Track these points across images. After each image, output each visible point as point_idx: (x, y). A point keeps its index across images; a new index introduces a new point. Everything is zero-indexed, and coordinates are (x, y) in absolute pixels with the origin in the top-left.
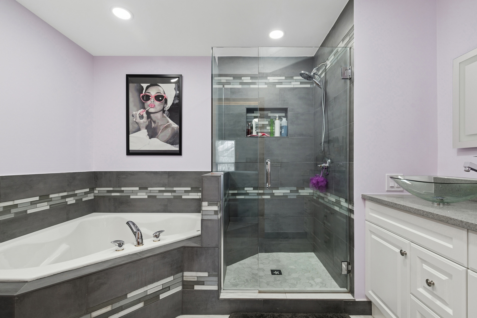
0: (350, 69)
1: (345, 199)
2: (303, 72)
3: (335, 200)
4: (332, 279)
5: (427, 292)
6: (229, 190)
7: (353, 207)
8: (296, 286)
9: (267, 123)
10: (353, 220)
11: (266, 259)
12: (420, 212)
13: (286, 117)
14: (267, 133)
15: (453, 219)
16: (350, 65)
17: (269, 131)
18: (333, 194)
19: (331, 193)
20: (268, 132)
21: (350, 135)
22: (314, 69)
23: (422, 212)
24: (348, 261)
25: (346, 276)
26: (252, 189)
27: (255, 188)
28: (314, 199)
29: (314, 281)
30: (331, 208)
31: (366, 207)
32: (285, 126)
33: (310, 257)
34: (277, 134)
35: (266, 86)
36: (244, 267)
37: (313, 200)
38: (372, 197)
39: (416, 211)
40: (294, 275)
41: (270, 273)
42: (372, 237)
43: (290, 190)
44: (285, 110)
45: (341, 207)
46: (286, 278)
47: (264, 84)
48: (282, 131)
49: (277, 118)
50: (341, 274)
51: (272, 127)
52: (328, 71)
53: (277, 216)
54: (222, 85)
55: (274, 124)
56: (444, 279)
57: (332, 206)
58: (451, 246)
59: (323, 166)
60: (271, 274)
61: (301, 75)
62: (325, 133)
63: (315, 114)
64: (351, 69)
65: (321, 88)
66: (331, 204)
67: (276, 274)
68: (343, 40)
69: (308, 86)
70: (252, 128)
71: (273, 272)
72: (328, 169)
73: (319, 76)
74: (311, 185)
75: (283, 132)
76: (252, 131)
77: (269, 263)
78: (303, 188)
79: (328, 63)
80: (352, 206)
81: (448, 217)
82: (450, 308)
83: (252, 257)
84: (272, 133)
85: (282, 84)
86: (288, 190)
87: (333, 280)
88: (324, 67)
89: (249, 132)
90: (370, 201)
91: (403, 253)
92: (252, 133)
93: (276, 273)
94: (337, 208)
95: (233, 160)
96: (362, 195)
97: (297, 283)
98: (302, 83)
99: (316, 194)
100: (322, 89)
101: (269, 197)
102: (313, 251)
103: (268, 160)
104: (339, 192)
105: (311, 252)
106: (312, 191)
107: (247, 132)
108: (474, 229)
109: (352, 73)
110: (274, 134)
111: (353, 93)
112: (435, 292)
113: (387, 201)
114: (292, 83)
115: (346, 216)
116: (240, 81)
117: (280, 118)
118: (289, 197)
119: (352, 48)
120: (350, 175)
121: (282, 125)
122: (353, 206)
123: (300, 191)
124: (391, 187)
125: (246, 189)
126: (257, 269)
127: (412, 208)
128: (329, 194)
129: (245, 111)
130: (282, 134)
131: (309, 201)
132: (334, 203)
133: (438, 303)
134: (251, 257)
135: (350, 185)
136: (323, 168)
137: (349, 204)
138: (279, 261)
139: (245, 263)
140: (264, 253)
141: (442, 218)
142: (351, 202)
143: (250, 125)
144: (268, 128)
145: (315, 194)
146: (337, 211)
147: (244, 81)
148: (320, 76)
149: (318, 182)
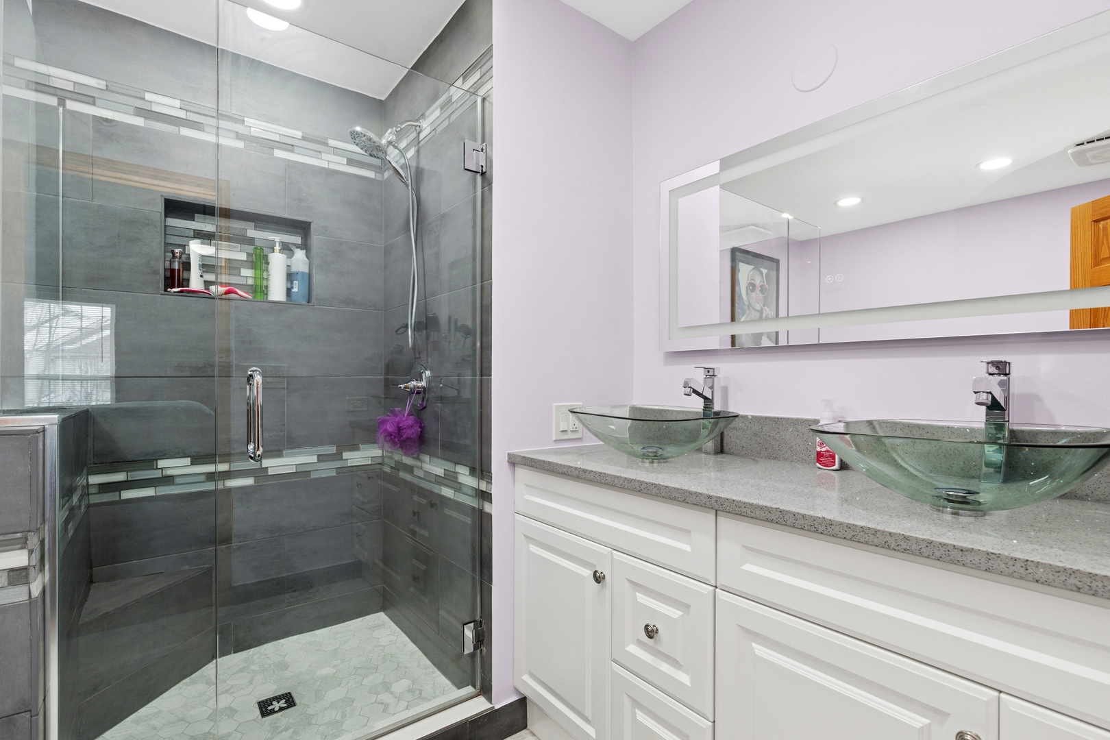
0: (482, 149)
1: (468, 468)
2: (358, 129)
3: (443, 470)
4: (436, 670)
5: (646, 651)
6: (88, 475)
7: (489, 485)
8: (342, 725)
9: (243, 257)
10: (490, 516)
11: (241, 671)
12: (633, 483)
13: (305, 246)
14: (240, 286)
15: (695, 493)
16: (483, 141)
17: (250, 282)
18: (438, 457)
19: (432, 455)
20: (246, 285)
21: (482, 311)
22: (389, 131)
23: (637, 485)
24: (478, 618)
25: (473, 655)
26: (188, 461)
27: (196, 460)
28: (386, 473)
29: (391, 693)
30: (432, 493)
31: (516, 484)
32: (303, 273)
33: (373, 628)
34: (277, 293)
35: (240, 145)
36: (155, 728)
37: (383, 476)
38: (532, 459)
39: (626, 482)
40: (334, 695)
41: (258, 712)
42: (531, 549)
43: (319, 456)
44: (302, 228)
45: (458, 487)
46: (310, 711)
47: (233, 135)
48: (292, 288)
49: (277, 248)
50: (461, 655)
51: (258, 272)
52: (423, 145)
53: (277, 534)
54: (56, 95)
55: (268, 263)
56: (675, 616)
57: (436, 489)
58: (687, 548)
59: (412, 386)
60: (260, 716)
61: (355, 136)
62: (417, 301)
63: (387, 251)
64: (484, 151)
65: (407, 186)
66: (433, 483)
67: (276, 709)
68: (465, 76)
69: (370, 174)
70: (187, 266)
71: (265, 708)
72: (424, 392)
73: (400, 151)
74: (381, 437)
75: (295, 290)
76: (185, 275)
77: (251, 682)
78: (354, 447)
79: (425, 126)
80: (488, 482)
81: (687, 491)
82: (684, 672)
83: (187, 680)
84: (260, 289)
85: (292, 151)
86: (310, 454)
87: (438, 673)
88: (414, 134)
89: (175, 278)
90: (527, 467)
91: (598, 578)
92: (185, 283)
93: (276, 706)
94: (447, 492)
95: (107, 367)
96: (508, 454)
97: (344, 715)
98: (351, 162)
99: (391, 458)
100: (410, 188)
101: (249, 481)
102: (383, 608)
103: (254, 368)
104: (451, 451)
105: (377, 612)
106: (378, 453)
107: (166, 278)
108: (731, 510)
109: (489, 161)
110: (267, 294)
111: (491, 211)
112: (659, 648)
113: (567, 466)
114: (323, 154)
115: (473, 508)
116: (140, 104)
117: (287, 248)
118: (314, 475)
119: (488, 99)
120: (481, 409)
121: (294, 269)
122: (490, 482)
123: (346, 455)
124: (562, 431)
125: (162, 463)
126: (209, 718)
127: (618, 477)
128: (426, 458)
129: (160, 207)
130: (294, 297)
131: (369, 478)
132: (439, 480)
133: (665, 667)
134: (184, 681)
135: (481, 433)
136: (412, 392)
137: (480, 480)
138: (284, 666)
139: (160, 711)
140: (233, 655)
141: (675, 494)
142: (485, 473)
143: (178, 255)
144: (247, 272)
145: (386, 461)
146: (450, 499)
147: (155, 108)
148: (402, 153)
149: (399, 429)
